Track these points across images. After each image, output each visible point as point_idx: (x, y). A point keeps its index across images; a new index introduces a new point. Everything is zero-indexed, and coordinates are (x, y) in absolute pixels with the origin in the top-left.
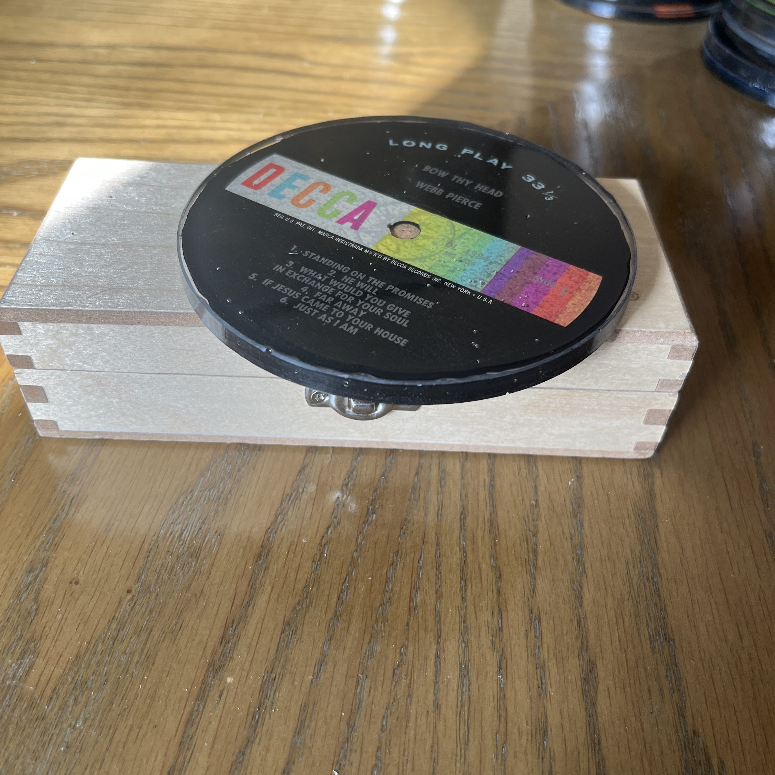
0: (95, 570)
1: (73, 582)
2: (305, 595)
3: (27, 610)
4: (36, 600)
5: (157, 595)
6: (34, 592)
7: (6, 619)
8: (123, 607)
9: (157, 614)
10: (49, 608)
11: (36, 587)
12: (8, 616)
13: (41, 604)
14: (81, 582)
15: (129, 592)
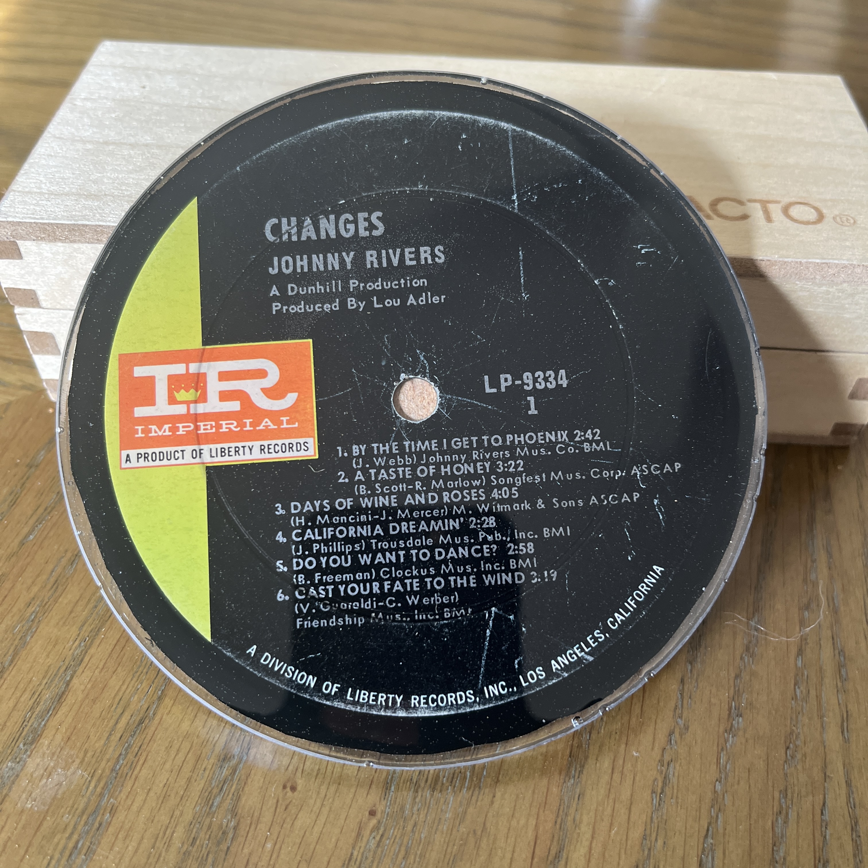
0: (319, 769)
1: (289, 785)
2: (646, 852)
3: (221, 826)
4: (234, 812)
5: (415, 825)
6: (231, 795)
7: (191, 840)
8: (365, 839)
9: (417, 859)
10: (253, 827)
11: (234, 787)
12: (193, 836)
13: (242, 820)
14: (299, 788)
15: (372, 813)
